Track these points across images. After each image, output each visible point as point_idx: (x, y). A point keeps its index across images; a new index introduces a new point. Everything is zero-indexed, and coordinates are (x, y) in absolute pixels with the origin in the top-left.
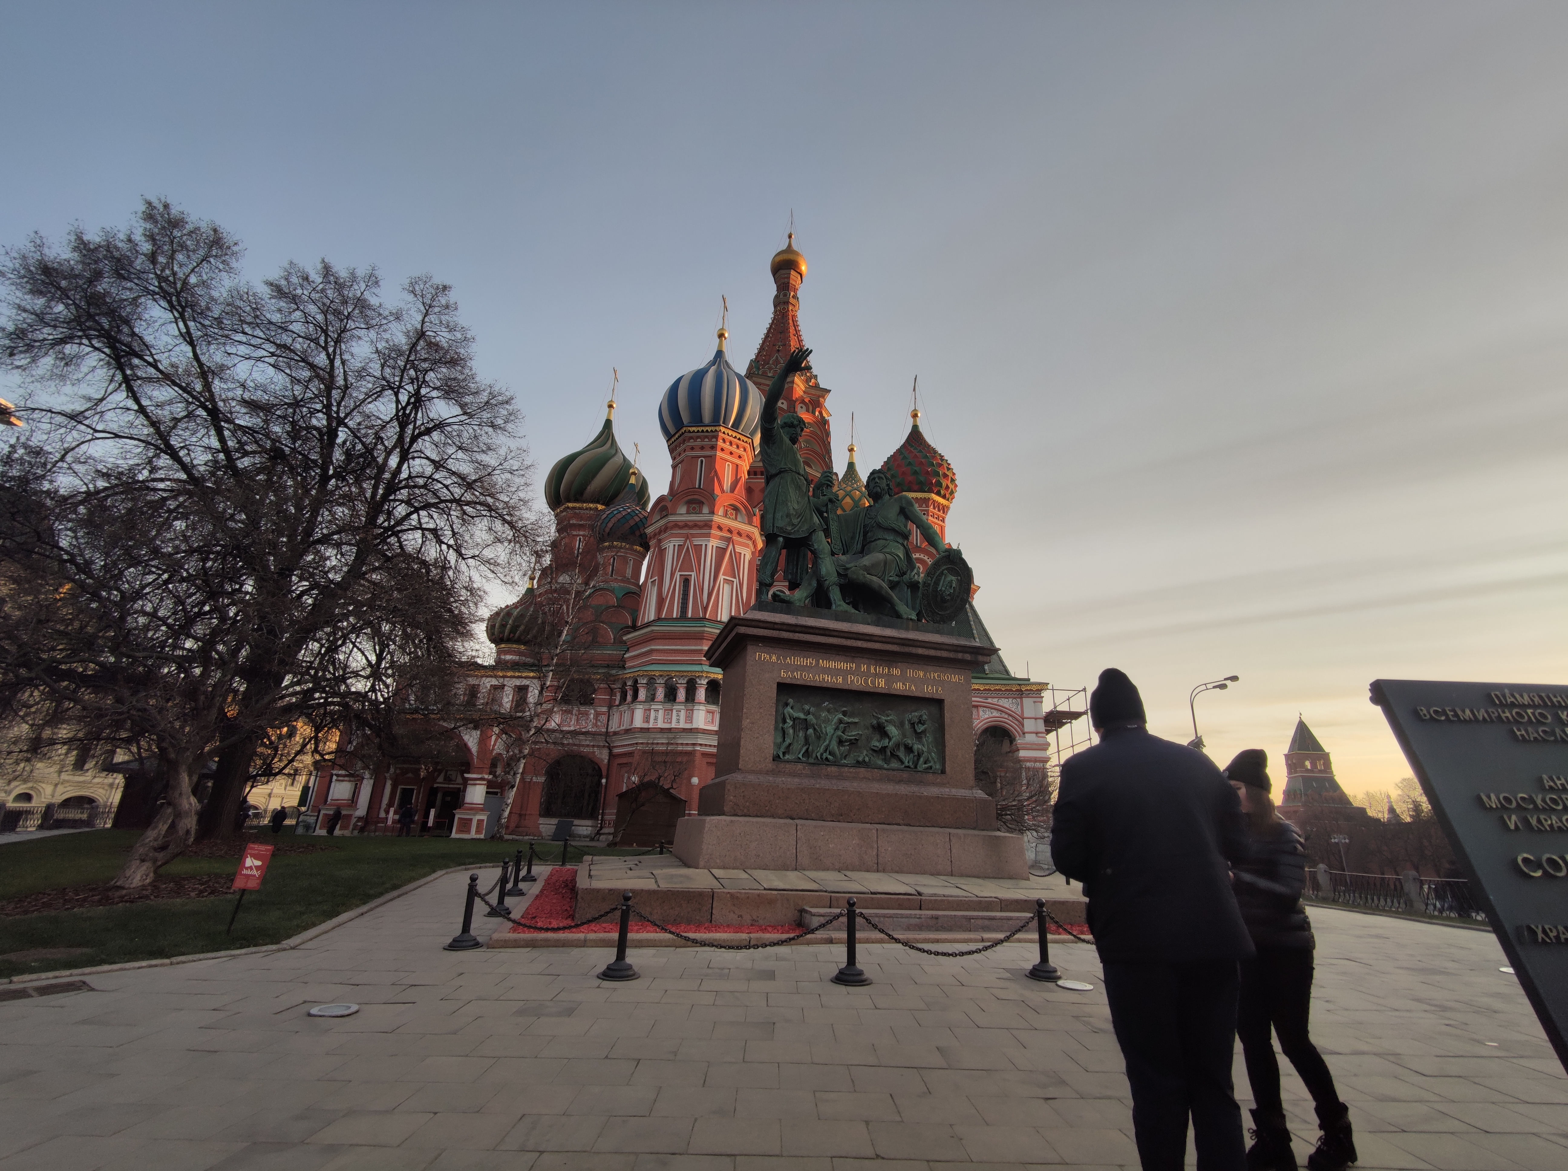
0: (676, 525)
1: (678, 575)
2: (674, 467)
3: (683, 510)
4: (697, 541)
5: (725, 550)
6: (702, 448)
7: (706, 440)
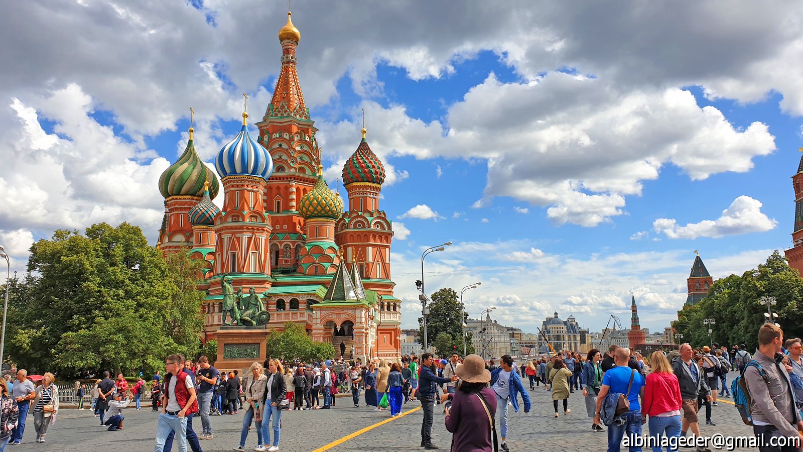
0: (227, 228)
1: (230, 252)
2: (225, 194)
3: (230, 219)
4: (238, 235)
5: (252, 238)
6: (237, 186)
7: (239, 182)
